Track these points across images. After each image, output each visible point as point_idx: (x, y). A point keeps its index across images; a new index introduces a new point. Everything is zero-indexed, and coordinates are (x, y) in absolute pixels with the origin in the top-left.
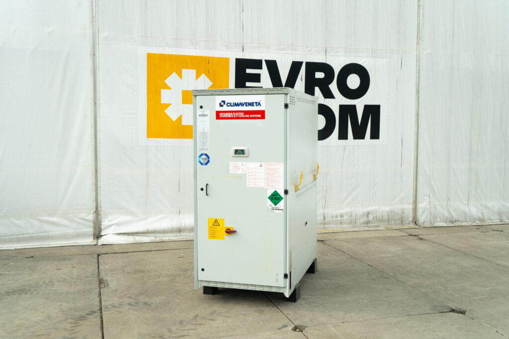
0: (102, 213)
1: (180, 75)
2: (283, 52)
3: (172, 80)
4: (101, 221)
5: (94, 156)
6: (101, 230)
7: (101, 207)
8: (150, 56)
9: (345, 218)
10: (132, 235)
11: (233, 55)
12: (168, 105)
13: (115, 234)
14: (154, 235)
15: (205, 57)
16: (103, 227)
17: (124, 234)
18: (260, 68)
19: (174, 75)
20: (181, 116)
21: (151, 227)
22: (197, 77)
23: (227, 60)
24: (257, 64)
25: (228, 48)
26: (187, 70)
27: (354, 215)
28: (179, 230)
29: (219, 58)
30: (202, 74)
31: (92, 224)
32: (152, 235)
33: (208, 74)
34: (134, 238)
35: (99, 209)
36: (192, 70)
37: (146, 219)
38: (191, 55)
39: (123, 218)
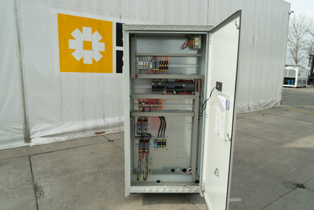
0: (30, 124)
1: (81, 30)
2: (143, 21)
3: (76, 33)
4: (29, 129)
5: (21, 85)
6: (30, 135)
7: (29, 120)
8: (60, 16)
10: (53, 137)
11: (115, 20)
12: (73, 50)
13: (40, 137)
14: (68, 135)
15: (97, 20)
16: (31, 133)
17: (47, 136)
19: (77, 30)
20: (83, 58)
21: (66, 130)
22: (93, 33)
23: (111, 23)
25: (111, 16)
26: (86, 27)
28: (84, 130)
29: (106, 22)
30: (95, 31)
31: (22, 132)
32: (66, 135)
33: (99, 31)
34: (55, 138)
35: (27, 121)
36: (89, 28)
37: (62, 125)
38: (88, 17)
39: (45, 126)
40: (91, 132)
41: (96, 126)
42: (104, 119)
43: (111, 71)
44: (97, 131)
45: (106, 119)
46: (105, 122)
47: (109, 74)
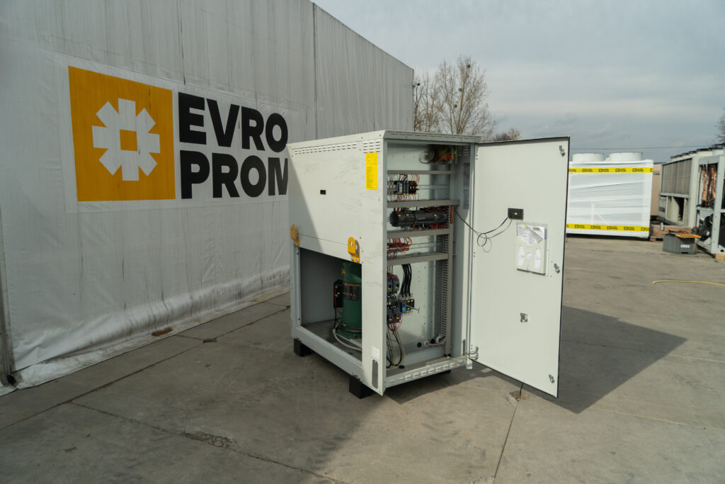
0: (13, 334)
1: (116, 106)
2: (222, 91)
3: (105, 112)
4: (12, 348)
6: (13, 363)
7: (10, 324)
8: (73, 72)
9: (277, 278)
10: (68, 357)
11: (176, 87)
12: (102, 151)
13: (42, 362)
14: (98, 347)
15: (145, 86)
16: (16, 356)
17: (55, 359)
18: (203, 108)
19: (108, 105)
20: (121, 168)
21: (95, 336)
22: (138, 112)
23: (169, 93)
24: (198, 102)
25: (169, 78)
26: (124, 100)
27: (282, 273)
28: (130, 332)
29: (160, 89)
30: (142, 109)
32: (95, 348)
33: (150, 110)
34: (77, 360)
35: (7, 327)
36: (130, 102)
37: (82, 326)
38: (128, 79)
39: (47, 334)
40: (142, 333)
41: (152, 319)
42: (163, 300)
43: (172, 196)
44: (154, 330)
45: (166, 301)
46: (166, 306)
47: (169, 201)
